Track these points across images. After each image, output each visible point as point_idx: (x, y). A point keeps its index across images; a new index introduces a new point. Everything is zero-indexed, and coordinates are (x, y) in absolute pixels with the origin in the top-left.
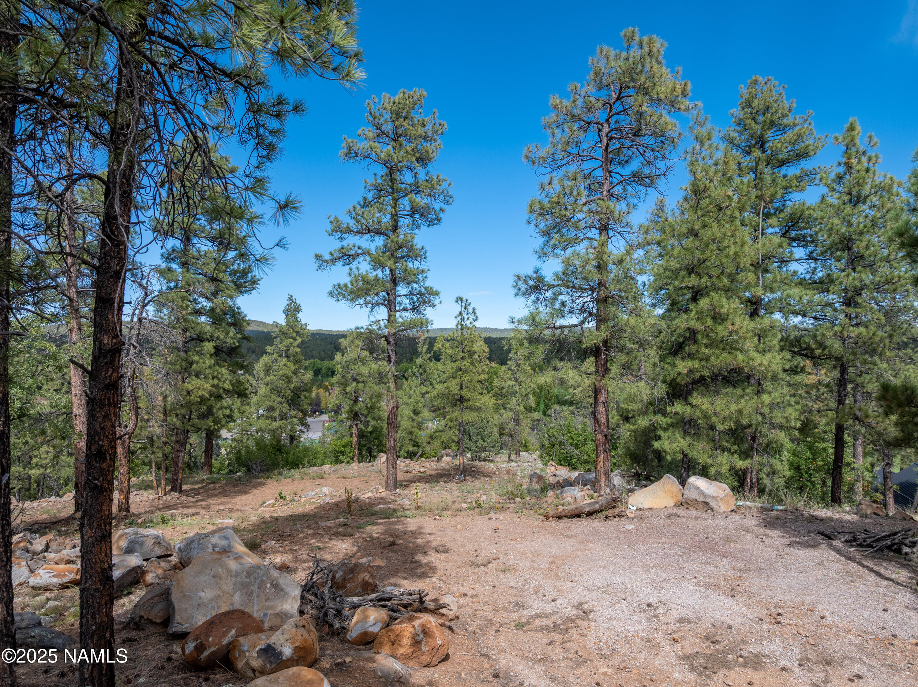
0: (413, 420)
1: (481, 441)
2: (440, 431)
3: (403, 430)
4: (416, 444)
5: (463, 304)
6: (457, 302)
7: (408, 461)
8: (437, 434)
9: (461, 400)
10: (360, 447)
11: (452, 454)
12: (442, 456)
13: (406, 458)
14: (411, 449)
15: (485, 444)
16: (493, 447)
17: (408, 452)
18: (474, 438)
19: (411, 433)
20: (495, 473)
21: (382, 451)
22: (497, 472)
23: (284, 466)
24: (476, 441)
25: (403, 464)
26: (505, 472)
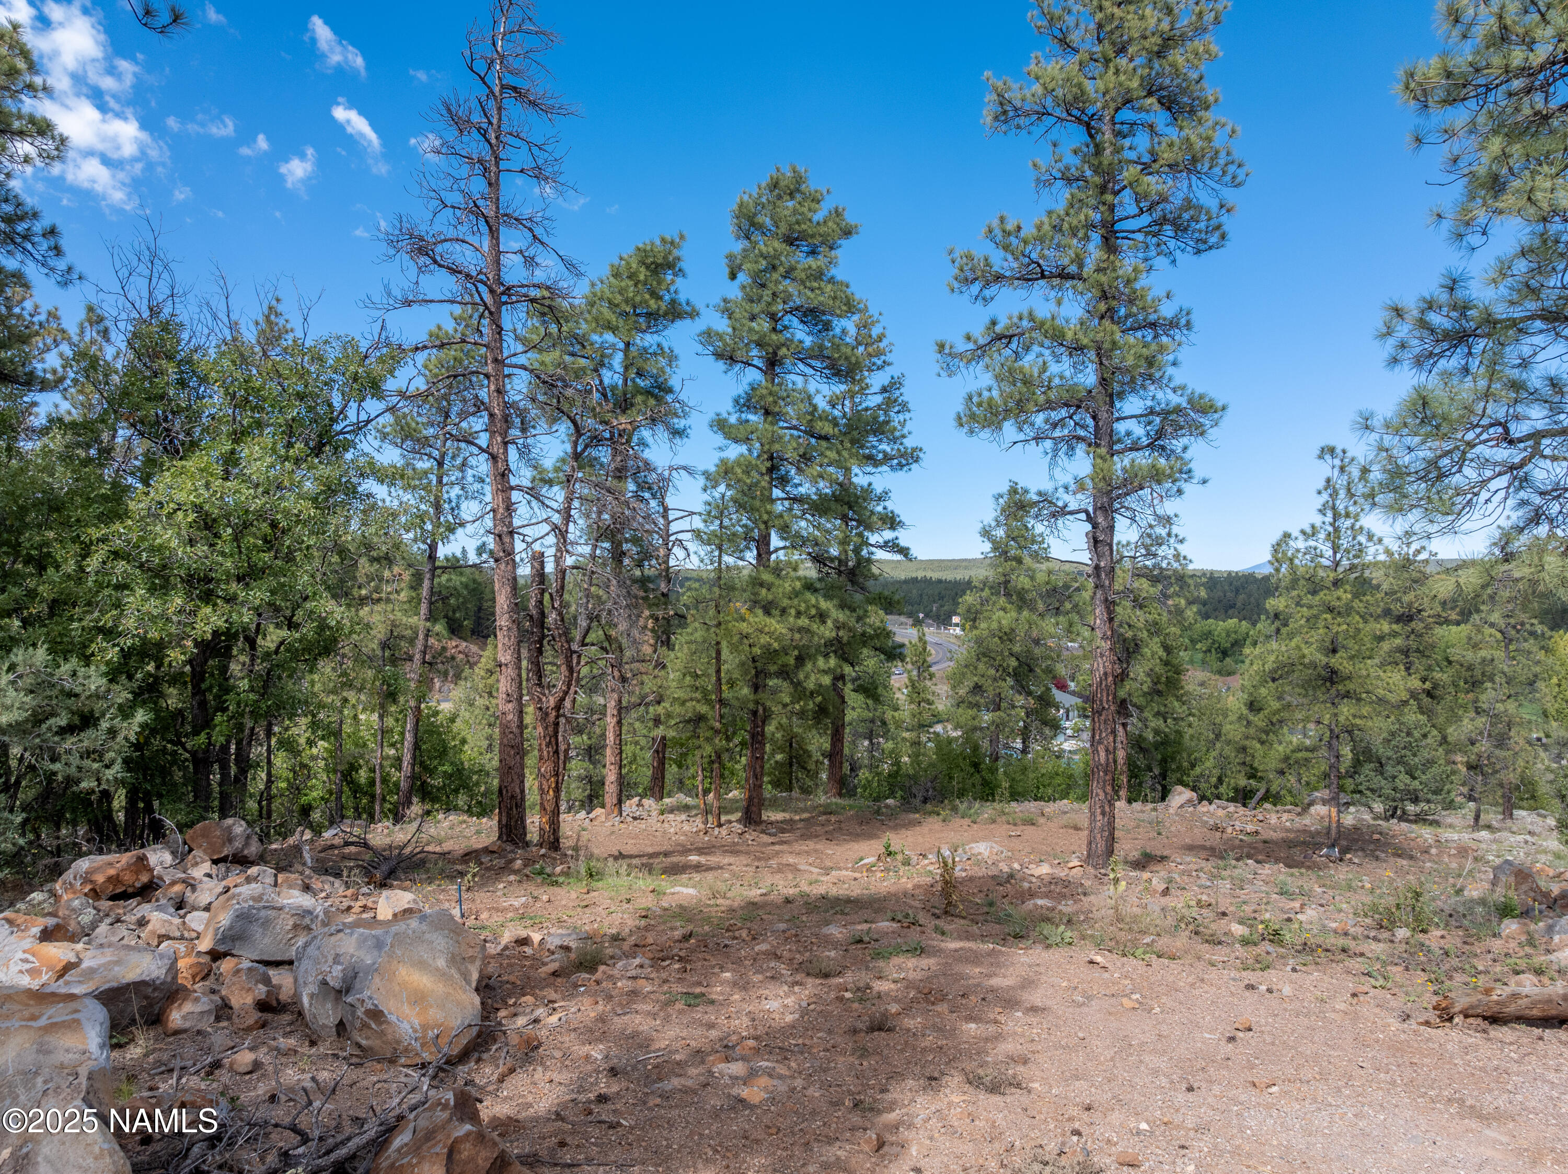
0: (1249, 723)
1: (1405, 778)
3: (1228, 742)
4: (1253, 774)
5: (1337, 462)
6: (1321, 457)
7: (1233, 807)
8: (1300, 755)
9: (1332, 677)
10: (1134, 772)
12: (1310, 804)
13: (1232, 800)
14: (1243, 782)
15: (1416, 785)
16: (1436, 792)
17: (1236, 790)
18: (1389, 770)
19: (1244, 749)
20: (1426, 852)
21: (1181, 782)
22: (1434, 851)
23: (961, 794)
24: (1394, 777)
25: (1221, 813)
26: (1453, 852)
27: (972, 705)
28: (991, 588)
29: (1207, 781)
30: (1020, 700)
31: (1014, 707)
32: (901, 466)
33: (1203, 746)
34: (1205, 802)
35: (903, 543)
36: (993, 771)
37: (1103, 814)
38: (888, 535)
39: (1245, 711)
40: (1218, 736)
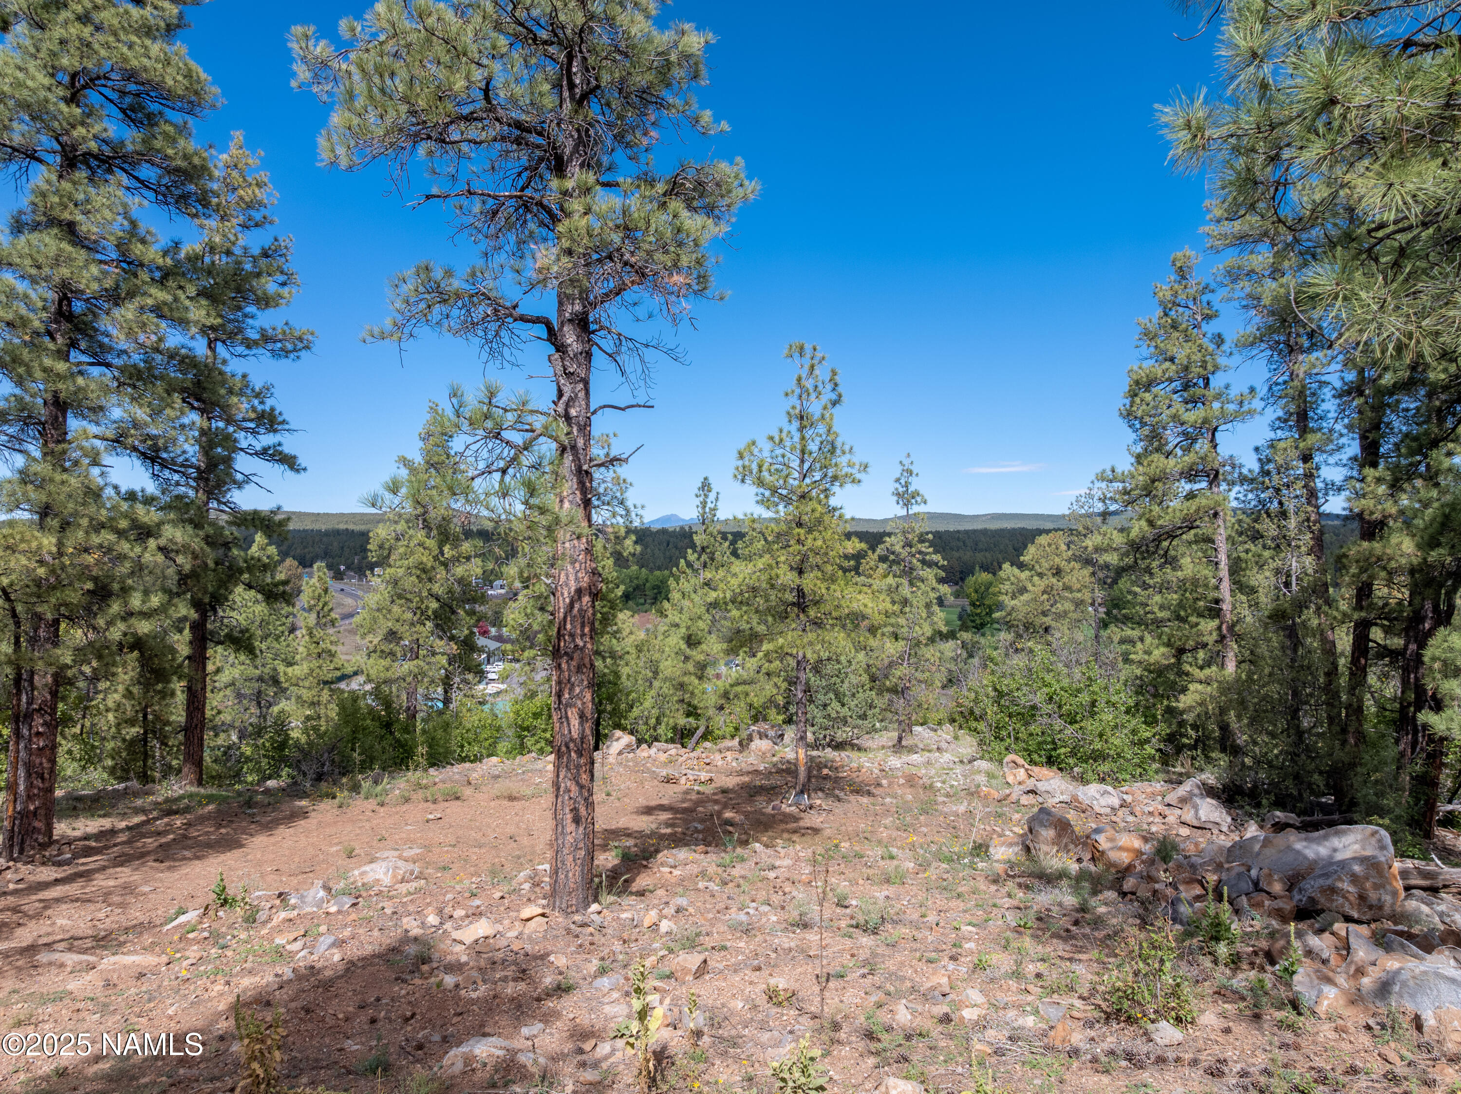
0: (687, 658)
1: (836, 705)
2: (745, 683)
3: (666, 680)
4: (692, 712)
7: (674, 749)
8: (739, 689)
9: (801, 601)
11: (771, 733)
12: (750, 739)
13: (672, 741)
14: (682, 721)
15: (845, 711)
16: (861, 717)
17: (674, 729)
18: (821, 698)
19: (682, 686)
20: (879, 785)
21: (618, 726)
22: (884, 782)
23: (366, 766)
24: (825, 706)
25: (663, 757)
26: (902, 781)
27: (384, 654)
28: (407, 521)
29: (646, 723)
30: (440, 645)
31: (434, 654)
32: (286, 353)
33: (641, 685)
34: (644, 746)
35: (287, 449)
36: (409, 729)
37: (577, 820)
38: (267, 440)
39: (684, 646)
40: (656, 673)
